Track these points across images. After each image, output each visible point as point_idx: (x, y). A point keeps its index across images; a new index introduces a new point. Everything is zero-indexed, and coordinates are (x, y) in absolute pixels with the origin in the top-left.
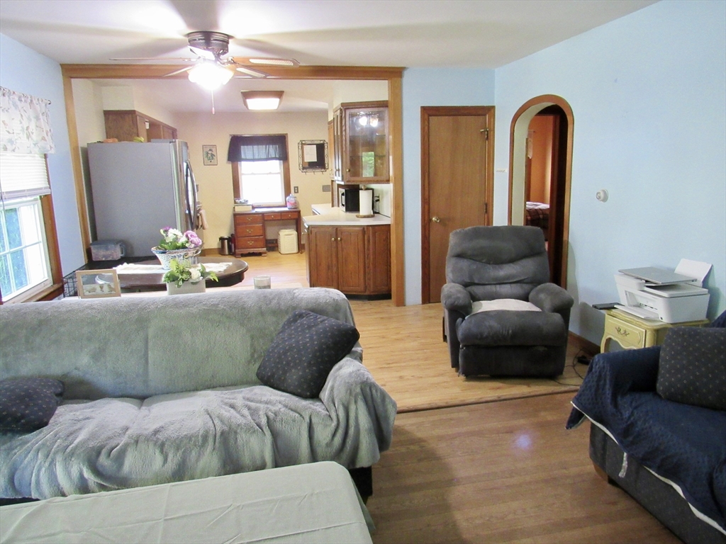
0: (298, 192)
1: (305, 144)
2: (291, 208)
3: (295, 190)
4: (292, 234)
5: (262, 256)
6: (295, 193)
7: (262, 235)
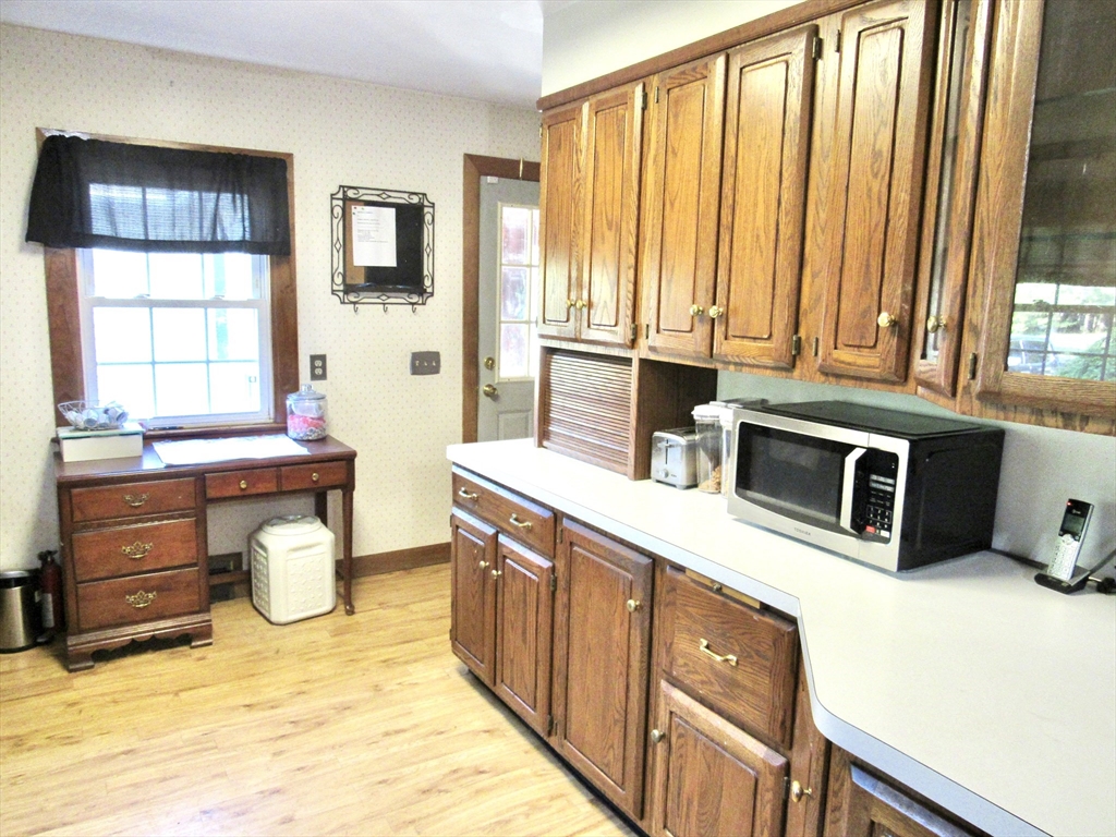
0: (323, 376)
1: (357, 201)
2: (306, 438)
3: (313, 368)
4: (319, 544)
5: (193, 648)
6: (314, 377)
7: (195, 561)
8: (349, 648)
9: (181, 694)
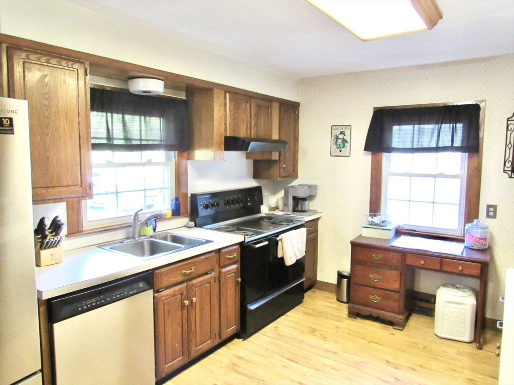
2: (471, 248)
3: (488, 211)
4: (464, 304)
5: (394, 328)
6: (488, 216)
7: (399, 290)
8: (458, 363)
9: (371, 343)
